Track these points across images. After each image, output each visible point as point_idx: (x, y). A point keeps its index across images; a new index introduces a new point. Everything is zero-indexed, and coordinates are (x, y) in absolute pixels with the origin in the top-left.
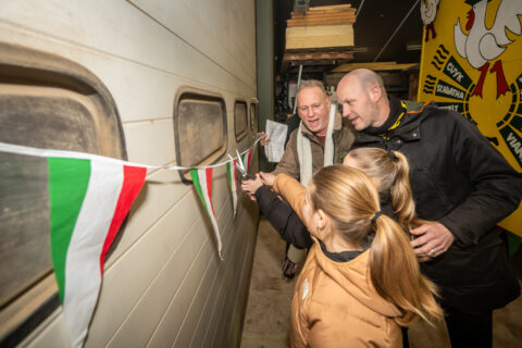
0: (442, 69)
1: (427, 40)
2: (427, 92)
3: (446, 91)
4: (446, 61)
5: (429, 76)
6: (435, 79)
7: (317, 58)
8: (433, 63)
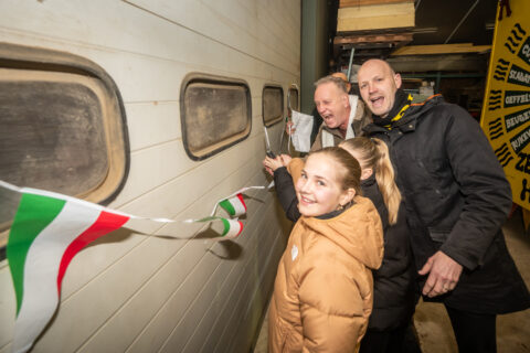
0: (517, 53)
1: (500, 18)
2: (498, 79)
3: (520, 77)
4: (521, 43)
5: (501, 60)
6: (508, 63)
7: (371, 40)
8: (507, 45)
